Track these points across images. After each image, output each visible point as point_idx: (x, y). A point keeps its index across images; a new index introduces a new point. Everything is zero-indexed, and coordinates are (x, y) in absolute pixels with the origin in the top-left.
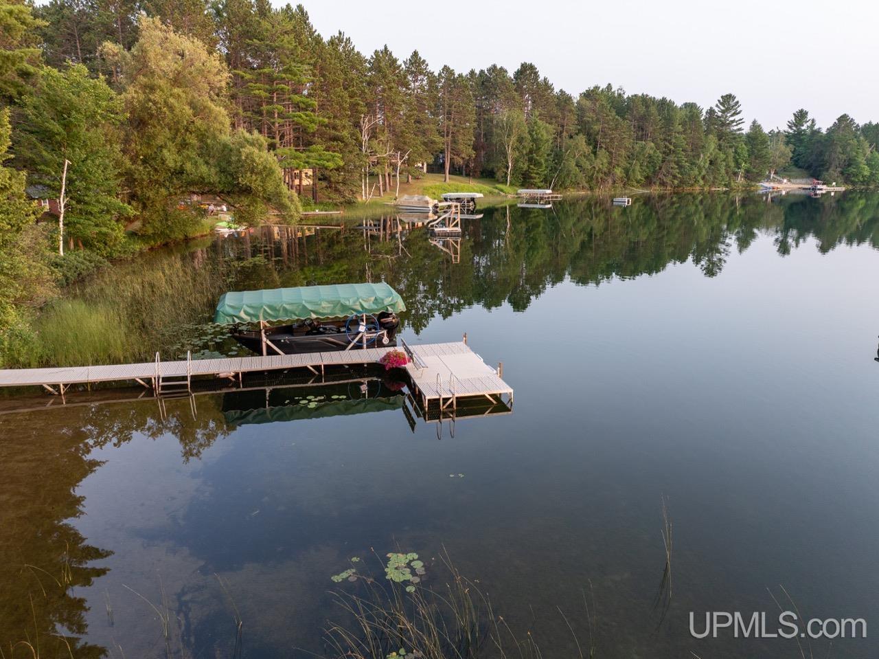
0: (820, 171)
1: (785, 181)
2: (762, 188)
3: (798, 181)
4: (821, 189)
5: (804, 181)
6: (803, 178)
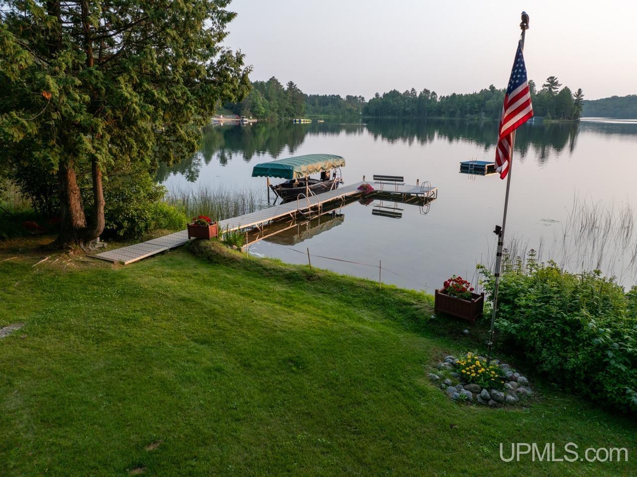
0: (239, 110)
1: (222, 116)
2: (213, 121)
3: (228, 116)
4: (246, 121)
5: (231, 116)
6: (230, 114)
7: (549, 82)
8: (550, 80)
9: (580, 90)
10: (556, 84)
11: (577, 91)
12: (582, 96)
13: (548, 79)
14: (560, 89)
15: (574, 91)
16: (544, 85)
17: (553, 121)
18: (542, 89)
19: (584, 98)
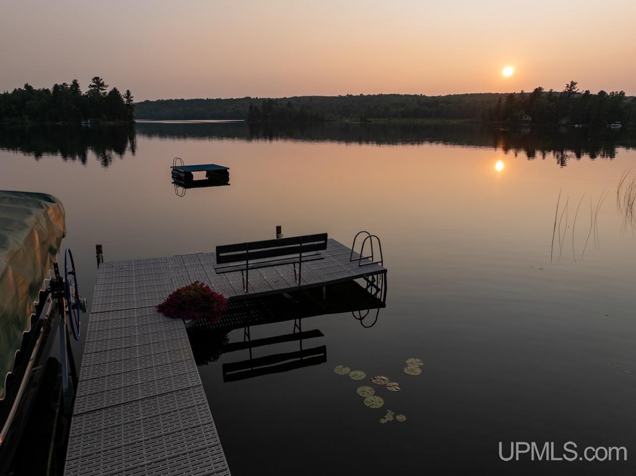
7: (94, 82)
8: (95, 80)
9: (128, 91)
10: (102, 85)
11: (126, 93)
12: (132, 97)
13: (93, 80)
14: (108, 90)
15: (123, 93)
16: (91, 85)
17: (110, 123)
18: (89, 89)
19: (136, 100)
